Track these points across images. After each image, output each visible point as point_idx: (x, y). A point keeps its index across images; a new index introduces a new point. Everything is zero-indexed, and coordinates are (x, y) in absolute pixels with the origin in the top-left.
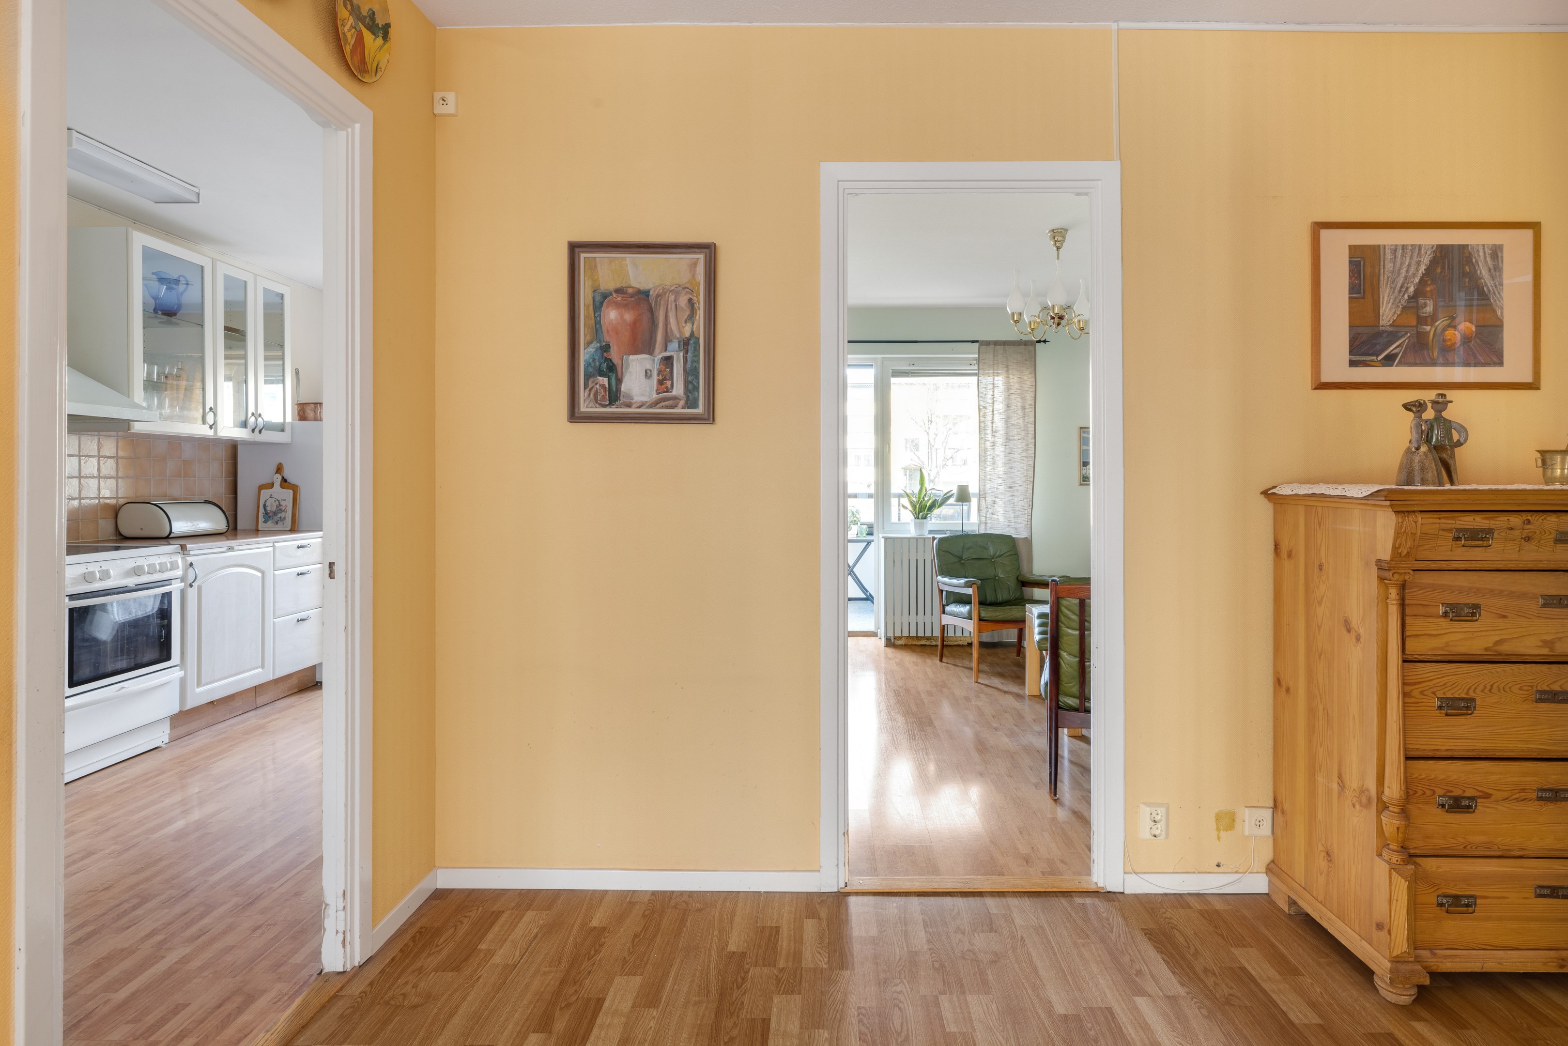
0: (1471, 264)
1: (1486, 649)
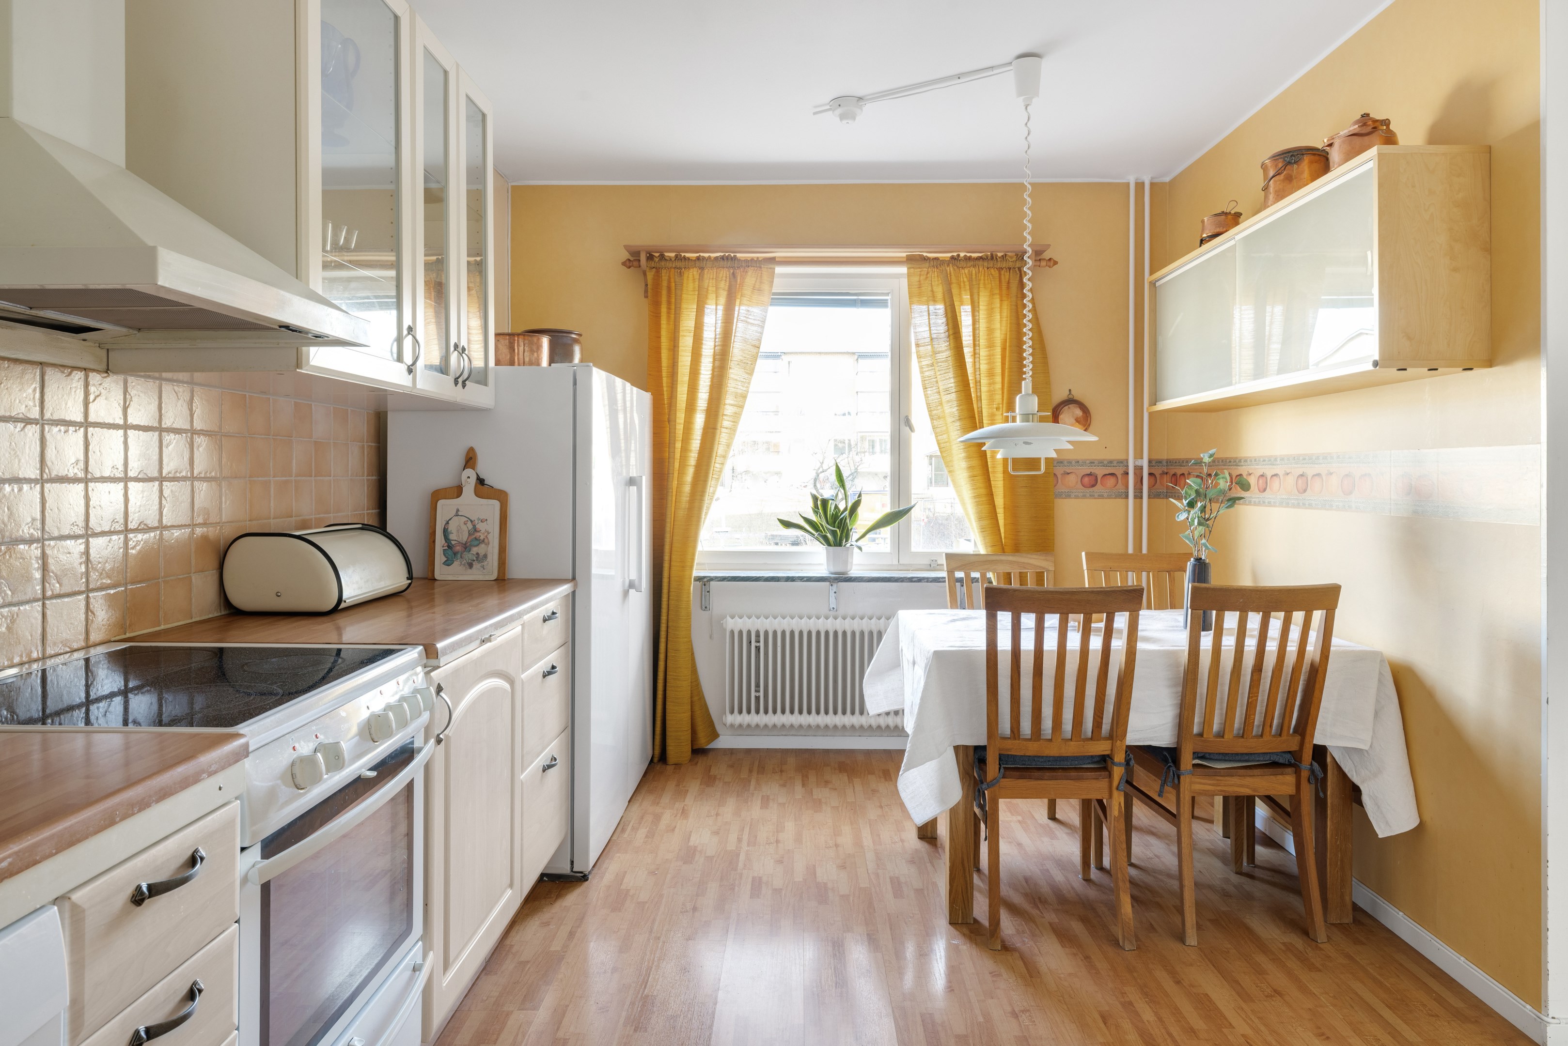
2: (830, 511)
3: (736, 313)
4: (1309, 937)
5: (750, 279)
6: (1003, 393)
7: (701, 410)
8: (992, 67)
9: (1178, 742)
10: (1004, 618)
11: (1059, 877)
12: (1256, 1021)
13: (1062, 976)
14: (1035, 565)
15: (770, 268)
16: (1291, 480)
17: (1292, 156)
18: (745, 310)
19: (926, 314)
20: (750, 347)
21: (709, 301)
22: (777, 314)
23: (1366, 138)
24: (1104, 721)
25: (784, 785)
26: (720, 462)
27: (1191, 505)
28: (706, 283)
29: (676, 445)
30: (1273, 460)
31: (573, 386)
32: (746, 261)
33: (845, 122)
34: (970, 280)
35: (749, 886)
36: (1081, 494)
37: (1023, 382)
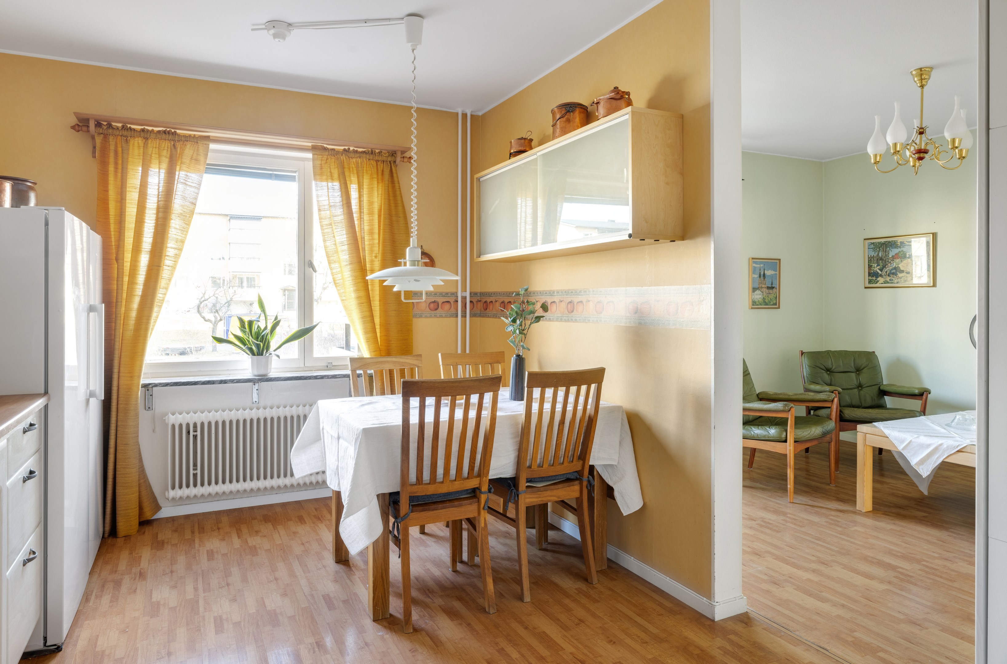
2: (254, 330)
3: (177, 176)
4: (588, 582)
5: (188, 150)
6: (379, 246)
7: (146, 251)
8: (390, 19)
9: (516, 474)
10: (415, 402)
11: (436, 572)
12: (575, 642)
13: (457, 641)
14: (410, 364)
15: (205, 144)
16: (564, 305)
17: (570, 107)
18: (185, 175)
19: (326, 188)
20: (188, 203)
21: (152, 166)
22: (209, 179)
23: (618, 101)
24: (476, 465)
25: (223, 540)
26: (163, 293)
27: (514, 321)
28: (150, 150)
29: (124, 279)
30: (552, 293)
31: (45, 226)
32: (185, 136)
33: (277, 40)
34: (357, 167)
35: (212, 625)
36: (429, 315)
37: (411, 239)
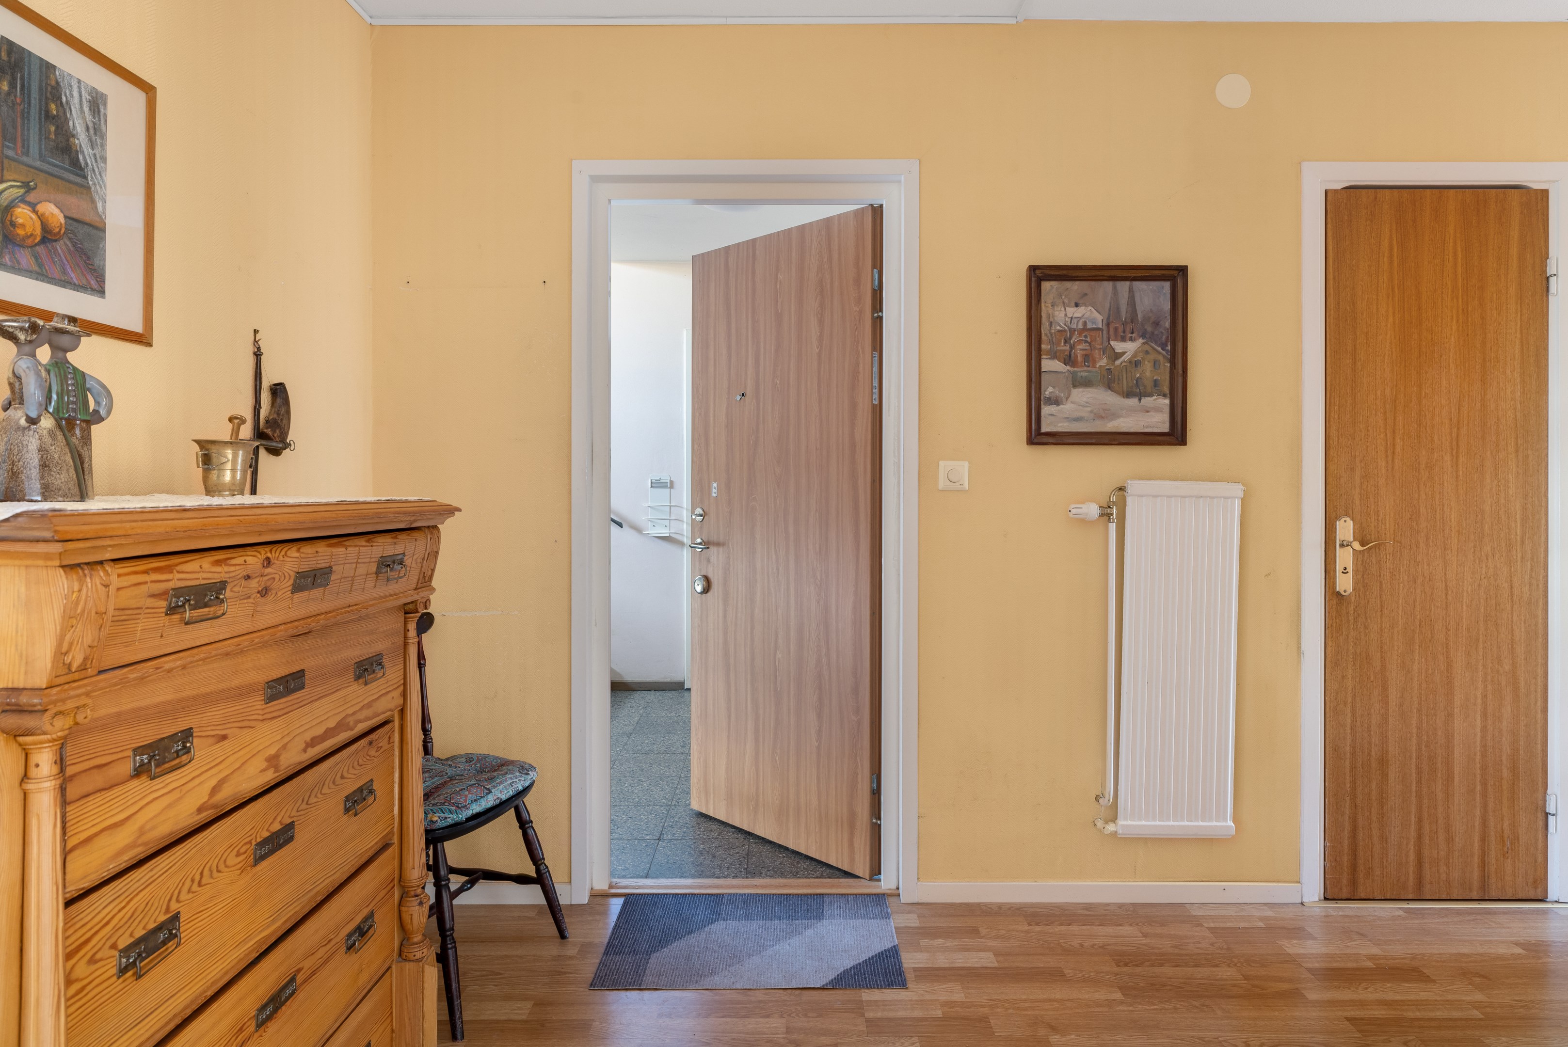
0: (59, 103)
1: (200, 810)
